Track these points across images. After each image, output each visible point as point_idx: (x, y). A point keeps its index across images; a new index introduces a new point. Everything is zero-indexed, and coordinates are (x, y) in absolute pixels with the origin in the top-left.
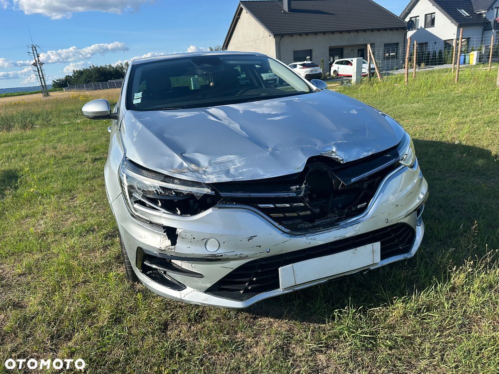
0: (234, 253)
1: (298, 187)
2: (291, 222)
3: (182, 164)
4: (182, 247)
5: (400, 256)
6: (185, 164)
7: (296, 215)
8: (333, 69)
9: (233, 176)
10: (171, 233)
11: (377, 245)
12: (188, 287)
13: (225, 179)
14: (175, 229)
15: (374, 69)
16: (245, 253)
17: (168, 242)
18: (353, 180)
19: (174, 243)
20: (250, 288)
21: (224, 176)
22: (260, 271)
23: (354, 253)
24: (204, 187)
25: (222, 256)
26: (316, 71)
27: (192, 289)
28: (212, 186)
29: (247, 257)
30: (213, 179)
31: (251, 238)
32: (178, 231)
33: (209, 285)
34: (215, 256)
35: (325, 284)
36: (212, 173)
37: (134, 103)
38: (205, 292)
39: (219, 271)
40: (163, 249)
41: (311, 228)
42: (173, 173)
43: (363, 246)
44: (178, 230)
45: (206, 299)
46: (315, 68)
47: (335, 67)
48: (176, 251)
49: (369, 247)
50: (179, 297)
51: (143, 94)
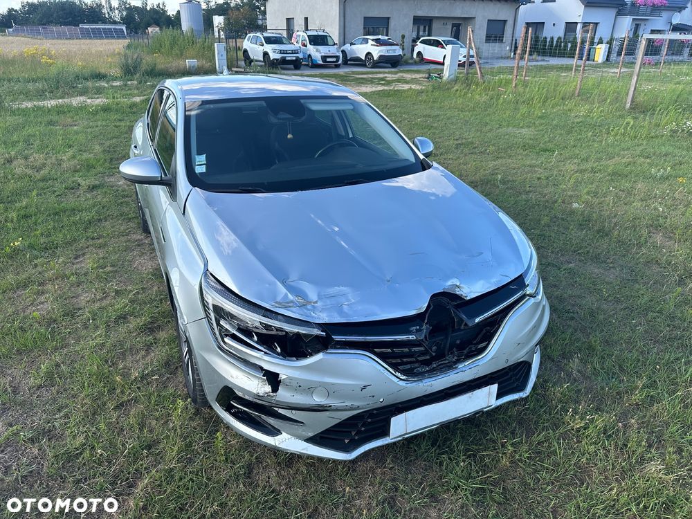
0: (344, 404)
1: (418, 327)
2: (408, 367)
3: (286, 295)
4: (283, 395)
5: (515, 395)
6: (291, 297)
7: (415, 360)
8: (416, 50)
9: (347, 315)
10: (273, 380)
11: (494, 388)
12: (283, 433)
13: (337, 319)
14: (278, 375)
15: (473, 56)
16: (356, 404)
17: (268, 389)
18: (477, 320)
19: (275, 390)
20: (356, 438)
21: (336, 315)
22: (369, 420)
23: (470, 397)
24: (314, 328)
25: (330, 406)
26: (394, 50)
27: (290, 436)
28: (323, 326)
29: (358, 408)
30: (324, 318)
31: (365, 387)
32: (282, 377)
33: (311, 435)
34: (322, 406)
35: (436, 429)
36: (322, 310)
37: (196, 172)
38: (305, 441)
39: (326, 421)
40: (261, 395)
41: (427, 372)
42: (277, 307)
43: (480, 390)
44: (280, 376)
45: (306, 449)
46: (394, 47)
47: (420, 47)
48: (277, 399)
49: (486, 389)
50: (273, 443)
51: (206, 156)
